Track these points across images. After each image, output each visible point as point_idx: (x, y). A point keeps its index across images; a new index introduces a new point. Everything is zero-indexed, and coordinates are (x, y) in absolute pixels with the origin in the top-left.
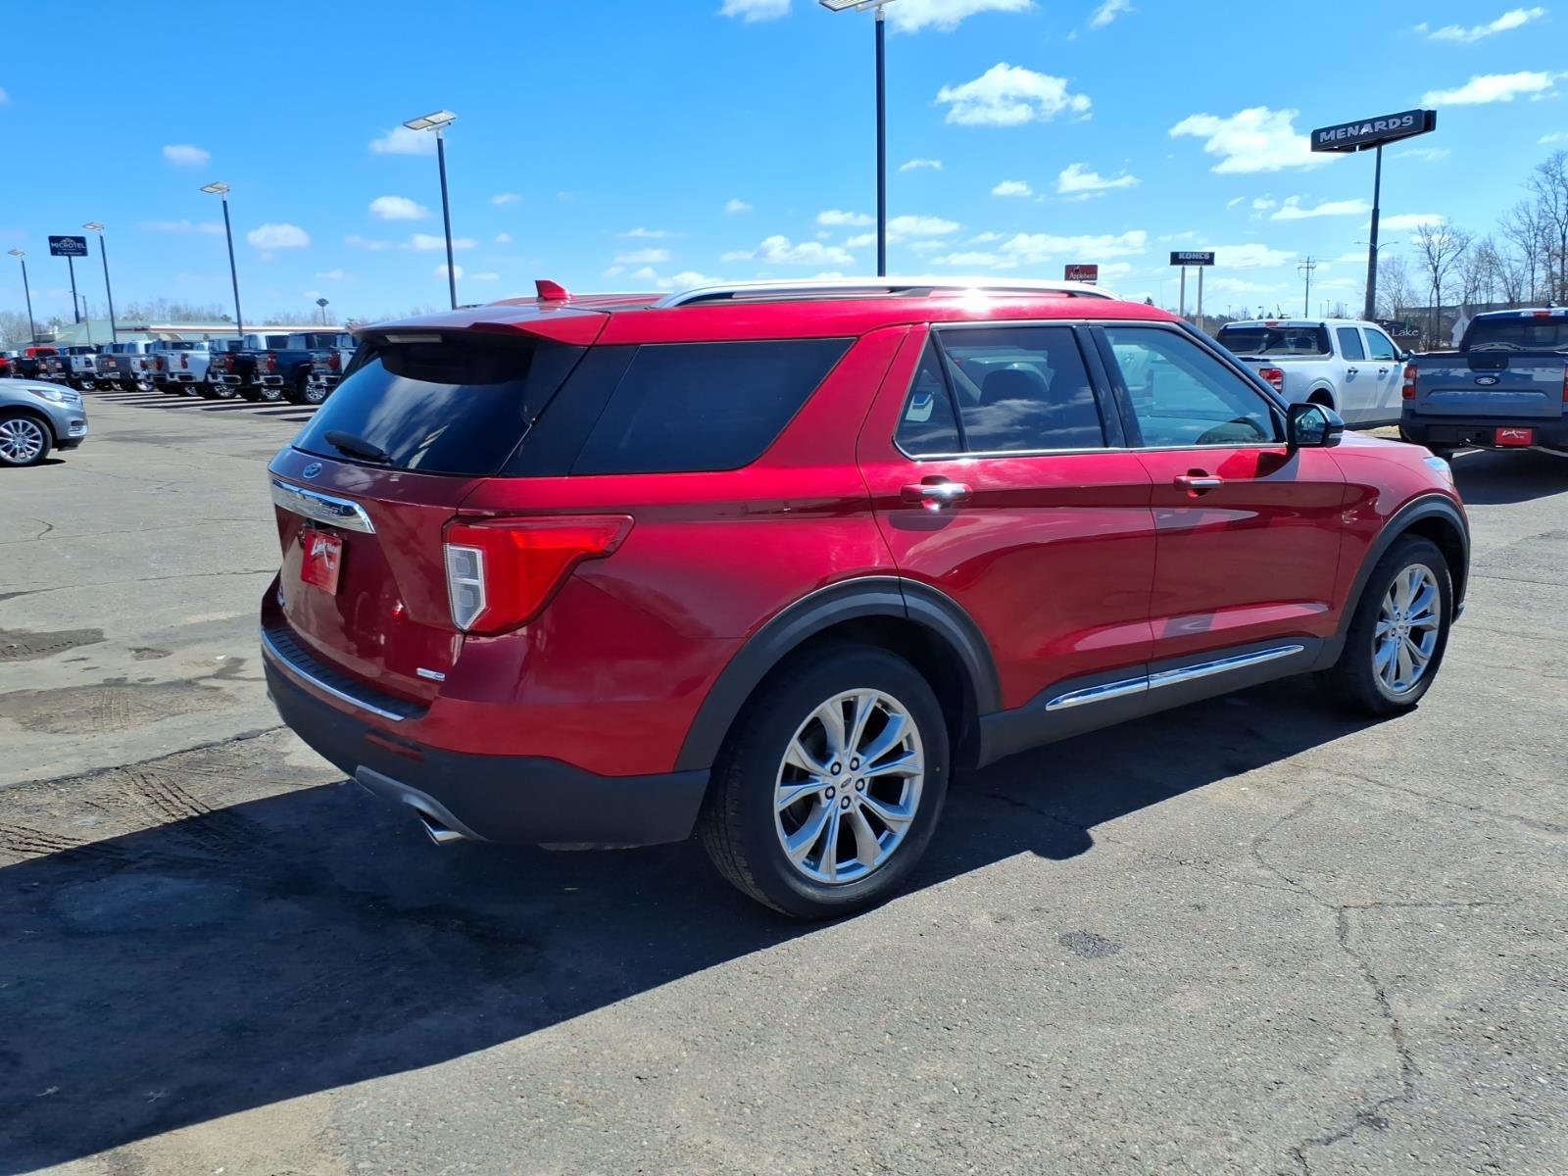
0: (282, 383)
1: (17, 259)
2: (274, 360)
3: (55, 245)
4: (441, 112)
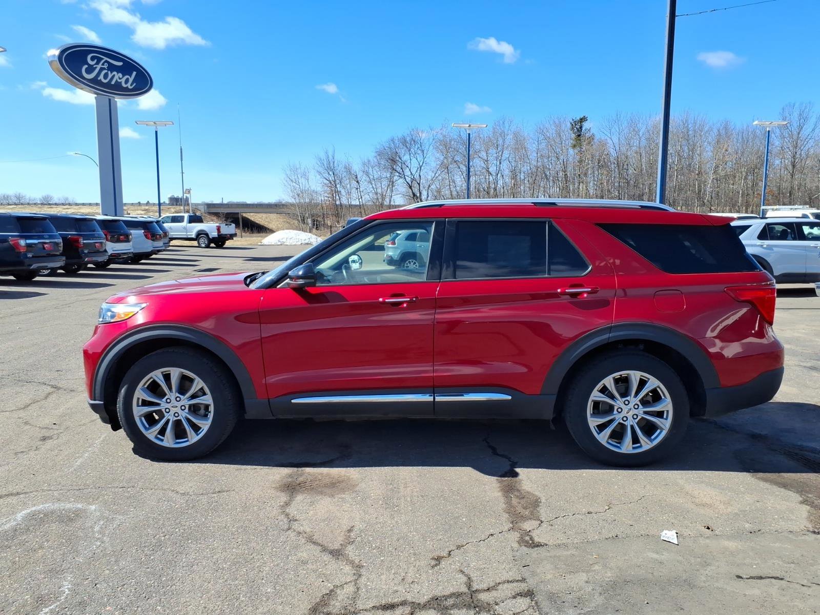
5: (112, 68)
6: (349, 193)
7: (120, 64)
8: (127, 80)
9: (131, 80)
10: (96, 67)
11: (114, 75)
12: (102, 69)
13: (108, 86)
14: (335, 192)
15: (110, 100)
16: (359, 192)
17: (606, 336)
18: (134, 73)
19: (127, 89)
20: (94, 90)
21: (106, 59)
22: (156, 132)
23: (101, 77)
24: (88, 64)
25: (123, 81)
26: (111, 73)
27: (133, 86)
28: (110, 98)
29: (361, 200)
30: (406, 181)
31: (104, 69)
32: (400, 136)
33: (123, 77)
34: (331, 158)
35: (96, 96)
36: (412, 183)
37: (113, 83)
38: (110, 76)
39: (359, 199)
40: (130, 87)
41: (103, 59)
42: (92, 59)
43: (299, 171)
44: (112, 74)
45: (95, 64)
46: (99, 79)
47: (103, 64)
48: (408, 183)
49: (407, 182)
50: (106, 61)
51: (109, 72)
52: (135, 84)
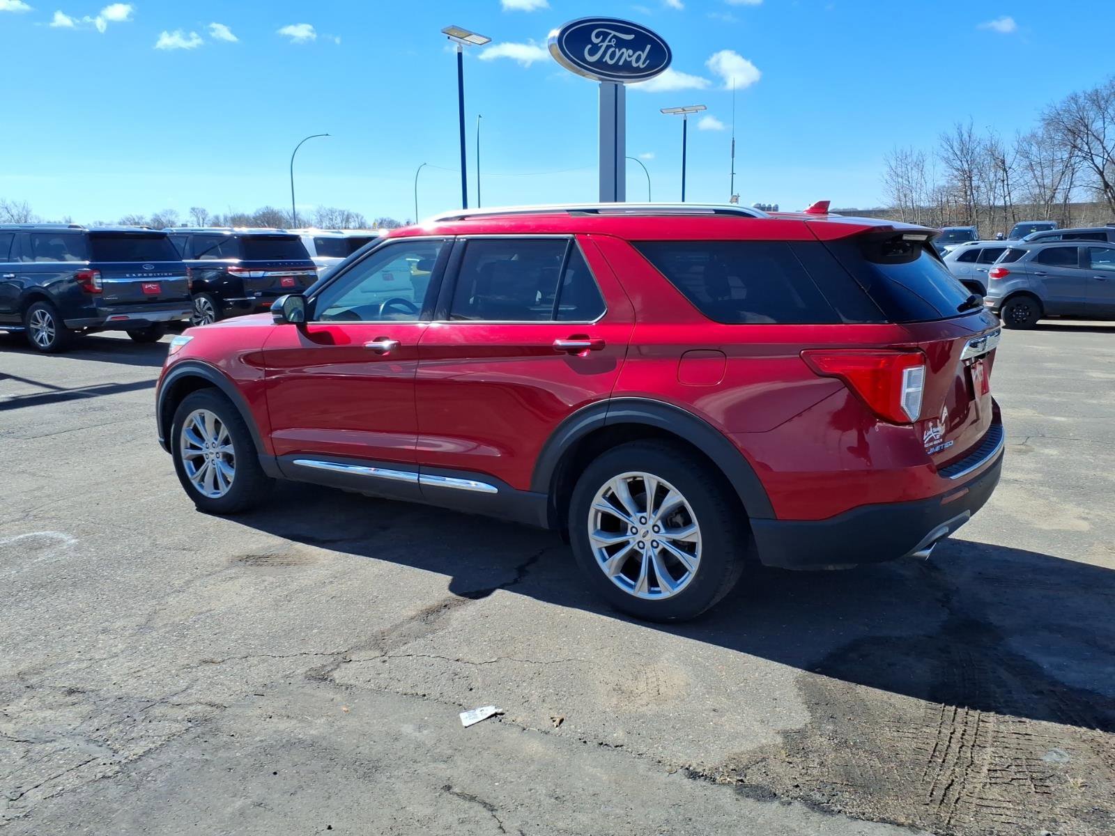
5: (621, 44)
6: (992, 189)
7: (631, 37)
8: (638, 58)
9: (644, 56)
10: (601, 46)
11: (623, 53)
12: (608, 47)
13: (615, 67)
14: (969, 188)
15: (616, 86)
16: (1006, 186)
17: (602, 416)
18: (649, 47)
19: (638, 70)
20: (599, 76)
21: (613, 33)
22: (685, 122)
23: (607, 58)
24: (591, 42)
25: (634, 58)
26: (619, 51)
27: (645, 65)
28: (617, 83)
29: (1007, 198)
30: (1094, 163)
31: (611, 46)
32: (1089, 90)
33: (633, 54)
34: (966, 136)
35: (600, 82)
36: (1104, 166)
37: (621, 63)
38: (618, 54)
39: (1005, 197)
40: (642, 66)
41: (611, 34)
42: (597, 36)
43: (910, 160)
44: (621, 52)
45: (601, 42)
46: (604, 60)
47: (610, 41)
48: (1098, 168)
49: (1096, 166)
50: (614, 37)
51: (617, 50)
52: (648, 61)
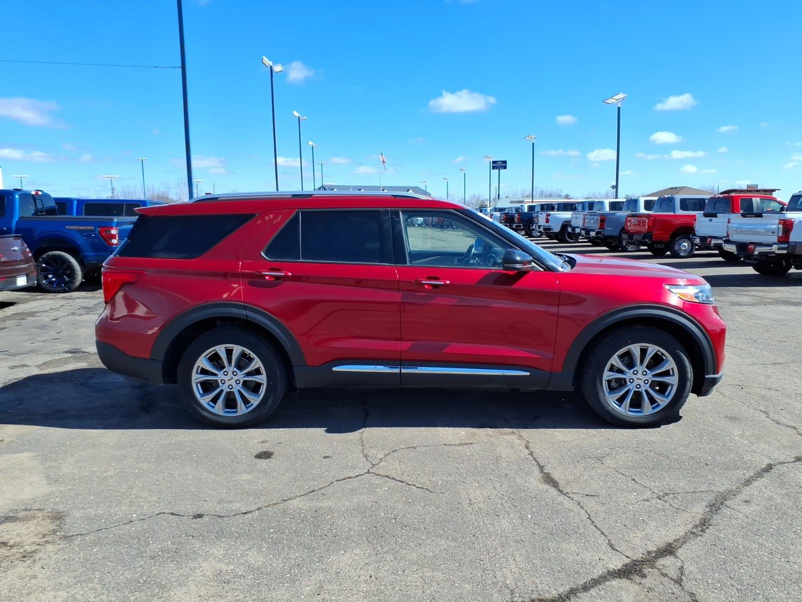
0: (522, 227)
1: (463, 172)
2: (520, 217)
3: (494, 165)
4: (618, 94)
